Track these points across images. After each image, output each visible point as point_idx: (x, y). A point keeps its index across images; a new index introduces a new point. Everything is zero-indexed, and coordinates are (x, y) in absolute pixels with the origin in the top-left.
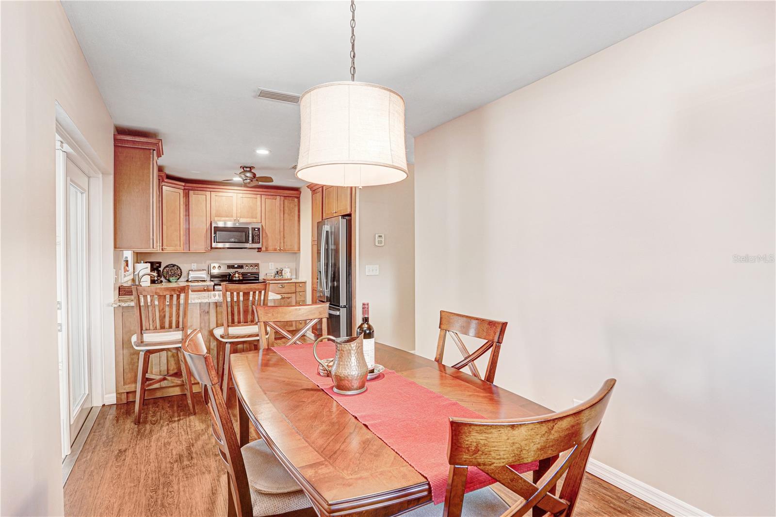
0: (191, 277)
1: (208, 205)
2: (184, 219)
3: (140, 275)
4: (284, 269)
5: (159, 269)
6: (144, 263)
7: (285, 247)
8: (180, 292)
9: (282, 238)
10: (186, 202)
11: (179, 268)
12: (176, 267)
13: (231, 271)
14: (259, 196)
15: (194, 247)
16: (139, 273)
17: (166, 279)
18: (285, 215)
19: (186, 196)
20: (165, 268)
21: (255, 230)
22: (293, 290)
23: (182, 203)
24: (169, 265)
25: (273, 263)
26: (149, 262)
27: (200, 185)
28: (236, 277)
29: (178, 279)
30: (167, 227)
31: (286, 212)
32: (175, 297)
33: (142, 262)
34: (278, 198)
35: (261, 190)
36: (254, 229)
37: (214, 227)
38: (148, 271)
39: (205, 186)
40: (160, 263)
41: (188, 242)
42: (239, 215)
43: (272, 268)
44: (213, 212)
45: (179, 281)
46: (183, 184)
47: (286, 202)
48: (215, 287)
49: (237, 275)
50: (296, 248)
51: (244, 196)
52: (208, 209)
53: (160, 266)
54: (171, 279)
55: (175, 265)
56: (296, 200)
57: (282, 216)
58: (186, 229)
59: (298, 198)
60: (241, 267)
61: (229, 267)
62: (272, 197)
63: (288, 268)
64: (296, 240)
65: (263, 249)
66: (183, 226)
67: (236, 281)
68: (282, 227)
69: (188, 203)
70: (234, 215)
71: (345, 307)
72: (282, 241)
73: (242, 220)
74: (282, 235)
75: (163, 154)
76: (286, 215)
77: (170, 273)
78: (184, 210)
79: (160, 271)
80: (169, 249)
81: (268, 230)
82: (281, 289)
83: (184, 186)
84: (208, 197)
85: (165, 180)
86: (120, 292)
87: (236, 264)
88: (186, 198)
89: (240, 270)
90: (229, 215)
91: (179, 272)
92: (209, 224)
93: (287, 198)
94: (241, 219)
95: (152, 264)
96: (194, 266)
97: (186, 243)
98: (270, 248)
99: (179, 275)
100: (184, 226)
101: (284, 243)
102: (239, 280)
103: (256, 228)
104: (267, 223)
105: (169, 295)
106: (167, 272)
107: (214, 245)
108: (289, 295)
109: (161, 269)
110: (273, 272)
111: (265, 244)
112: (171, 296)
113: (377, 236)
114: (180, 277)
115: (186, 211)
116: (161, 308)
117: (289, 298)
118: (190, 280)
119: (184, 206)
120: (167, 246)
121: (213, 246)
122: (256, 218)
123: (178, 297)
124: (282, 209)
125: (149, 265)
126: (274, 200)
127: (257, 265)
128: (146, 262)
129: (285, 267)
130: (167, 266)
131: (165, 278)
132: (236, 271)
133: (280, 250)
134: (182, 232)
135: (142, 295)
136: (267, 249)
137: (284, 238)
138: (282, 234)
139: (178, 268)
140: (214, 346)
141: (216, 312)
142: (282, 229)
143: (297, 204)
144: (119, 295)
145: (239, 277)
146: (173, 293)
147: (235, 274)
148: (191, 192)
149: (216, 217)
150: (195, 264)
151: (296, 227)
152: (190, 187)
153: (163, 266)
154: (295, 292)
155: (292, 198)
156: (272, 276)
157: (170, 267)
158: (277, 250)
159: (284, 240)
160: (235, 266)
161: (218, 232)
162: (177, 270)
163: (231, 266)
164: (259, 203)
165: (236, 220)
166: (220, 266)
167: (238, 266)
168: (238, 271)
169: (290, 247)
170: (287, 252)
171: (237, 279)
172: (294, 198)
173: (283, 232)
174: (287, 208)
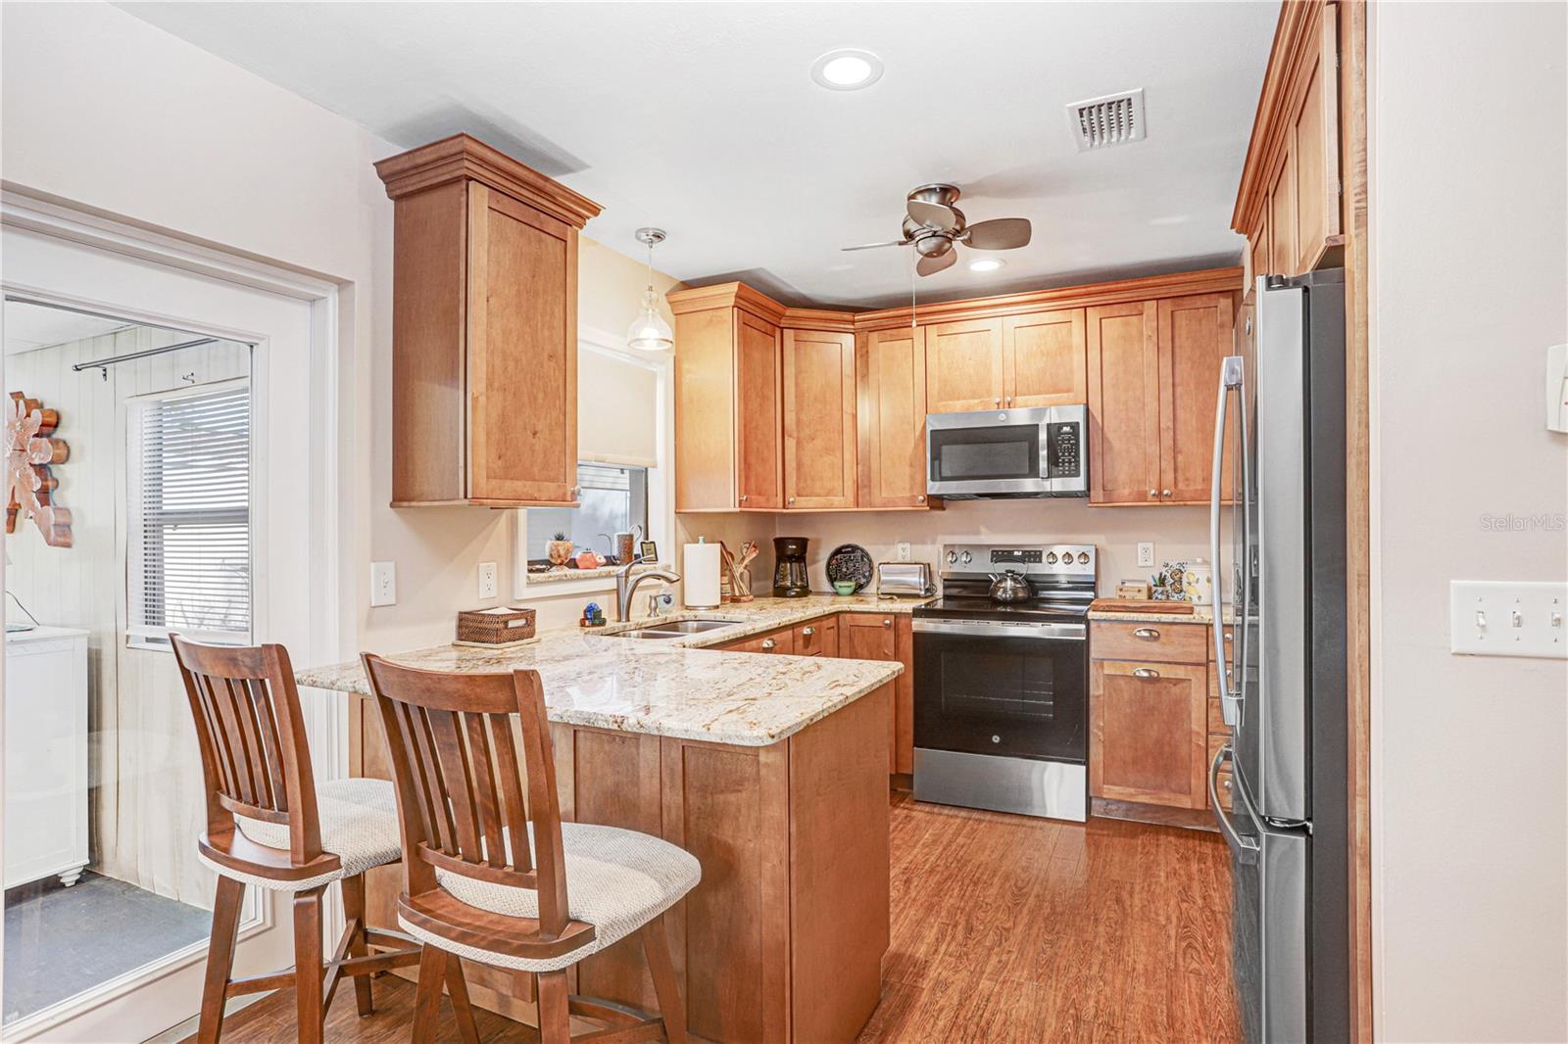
0: (886, 582)
1: (920, 370)
3: (631, 578)
4: (1189, 569)
6: (705, 542)
7: (1181, 485)
9: (1168, 457)
10: (861, 365)
11: (867, 554)
12: (859, 554)
13: (996, 568)
14: (1076, 316)
16: (627, 572)
17: (833, 585)
18: (1178, 367)
19: (861, 348)
20: (832, 554)
21: (1060, 430)
22: (1197, 652)
24: (844, 547)
25: (1150, 545)
28: (1005, 590)
29: (863, 587)
31: (1184, 354)
33: (701, 538)
34: (1150, 307)
36: (1054, 430)
37: (933, 432)
41: (868, 483)
42: (1010, 387)
44: (935, 385)
46: (849, 316)
47: (1182, 318)
48: (915, 620)
49: (1009, 583)
51: (1029, 318)
52: (919, 376)
53: (805, 552)
55: (858, 548)
56: (1226, 302)
57: (1166, 371)
59: (1233, 294)
61: (1001, 555)
62: (1125, 309)
63: (1203, 563)
65: (1097, 495)
67: (1005, 603)
68: (1167, 413)
69: (866, 370)
70: (996, 388)
72: (1168, 466)
74: (1167, 441)
76: (1183, 367)
77: (844, 570)
81: (1114, 429)
82: (1144, 645)
83: (853, 323)
84: (919, 344)
88: (861, 356)
89: (1022, 568)
90: (978, 392)
91: (866, 567)
92: (921, 425)
93: (1187, 302)
96: (904, 550)
97: (864, 487)
98: (1124, 491)
99: (864, 577)
101: (1175, 470)
102: (1015, 602)
103: (1066, 424)
104: (1108, 407)
106: (838, 567)
107: (934, 486)
108: (1180, 672)
110: (1149, 577)
111: (1099, 479)
117: (1177, 681)
118: (880, 592)
119: (858, 379)
120: (798, 496)
121: (929, 491)
122: (1069, 391)
124: (1168, 347)
126: (1134, 319)
130: (838, 551)
131: (832, 582)
132: (1008, 571)
133: (1162, 496)
136: (1109, 497)
137: (1176, 452)
138: (1167, 437)
139: (864, 554)
142: (1167, 422)
143: (1229, 318)
145: (1014, 590)
147: (1004, 580)
148: (873, 337)
149: (941, 400)
150: (908, 546)
152: (868, 322)
154: (1204, 660)
155: (1204, 298)
156: (1139, 591)
157: (845, 552)
158: (1150, 498)
159: (1175, 458)
160: (1016, 553)
161: (945, 448)
162: (862, 560)
163: (1003, 552)
164: (1078, 339)
165: (1001, 406)
166: (969, 549)
167: (1024, 552)
168: (1012, 572)
169: (1199, 487)
170: (1185, 505)
171: (1009, 595)
172: (1213, 296)
173: (1172, 433)
174: (1187, 338)
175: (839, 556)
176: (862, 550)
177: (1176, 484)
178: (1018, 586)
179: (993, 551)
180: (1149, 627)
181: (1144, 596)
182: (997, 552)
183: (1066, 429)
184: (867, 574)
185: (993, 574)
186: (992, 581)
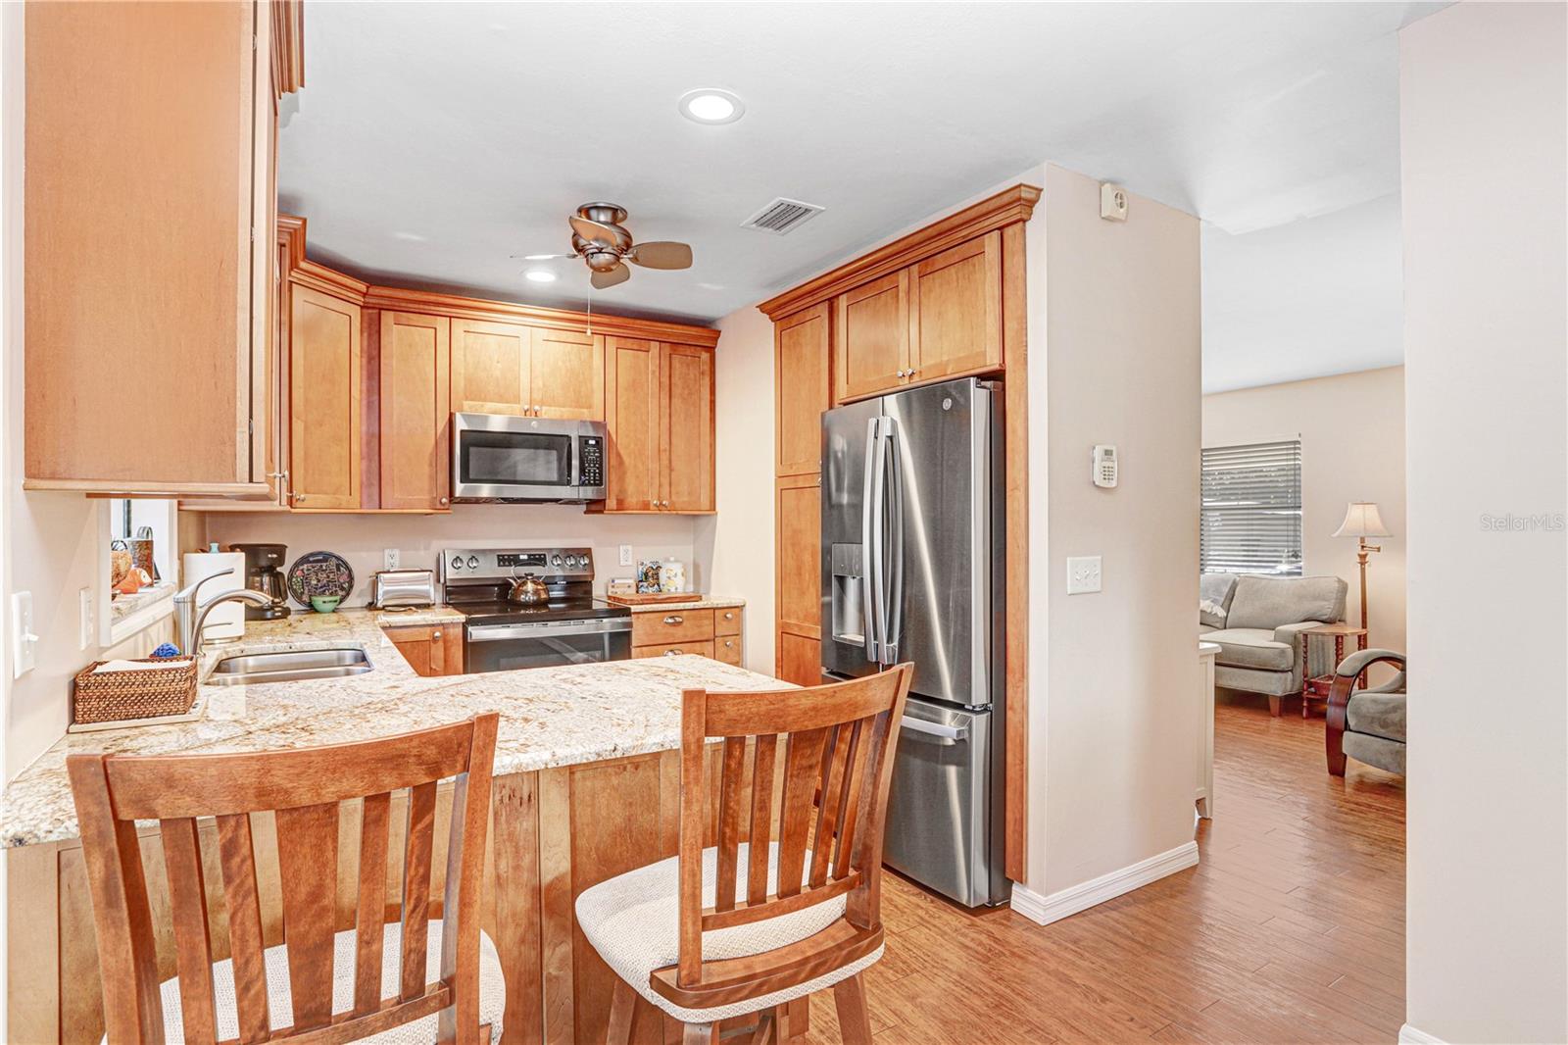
0: (385, 593)
1: (443, 362)
2: (364, 402)
3: (199, 603)
4: (664, 565)
5: (279, 569)
6: (221, 550)
7: (674, 498)
8: (436, 771)
9: (665, 472)
10: (369, 345)
11: (345, 563)
12: (334, 561)
13: (510, 572)
14: (597, 340)
15: (396, 495)
16: (194, 595)
17: (300, 601)
18: (673, 400)
19: (370, 325)
20: (297, 565)
21: (587, 442)
22: (707, 630)
23: (356, 349)
24: (312, 555)
25: (630, 547)
26: (243, 548)
27: (417, 296)
28: (527, 592)
29: (341, 601)
30: (306, 428)
31: (676, 391)
32: (401, 799)
33: (215, 546)
34: (654, 347)
35: (605, 319)
36: (584, 441)
37: (462, 431)
38: (237, 582)
39: (432, 298)
40: (280, 550)
41: (376, 483)
42: (537, 396)
43: (630, 563)
44: (459, 383)
45: (343, 605)
46: (362, 287)
47: (676, 360)
48: (470, 629)
49: (530, 586)
50: (705, 502)
51: (554, 335)
52: (443, 372)
53: (281, 561)
54: (318, 601)
55: (332, 555)
56: (705, 356)
57: (665, 402)
58: (370, 435)
59: (711, 350)
60: (538, 559)
61: (507, 559)
62: (636, 344)
63: (676, 561)
64: (706, 477)
65: (611, 503)
66: (359, 426)
67: (526, 605)
68: (665, 437)
69: (375, 353)
70: (525, 395)
71: (985, 709)
72: (665, 481)
73: (548, 412)
74: (665, 462)
75: (302, 86)
76: (677, 401)
77: (314, 582)
78: (365, 373)
79: (281, 574)
80: (311, 502)
81: (625, 446)
82: (672, 630)
83: (365, 295)
84: (443, 336)
85: (303, 265)
86: (79, 707)
87: (523, 551)
88: (370, 335)
89: (537, 571)
90: (506, 396)
91: (344, 578)
92: (443, 423)
93: (681, 349)
94: (544, 408)
95: (252, 551)
96: (392, 557)
97: (370, 485)
98: (632, 500)
99: (342, 589)
100: (364, 428)
101: (670, 485)
102: (537, 604)
103: (592, 438)
104: (621, 426)
105: (359, 802)
106: (306, 579)
107: (460, 489)
108: (697, 648)
109: (284, 570)
110: (633, 575)
111: (614, 488)
112: (378, 802)
113: (1098, 453)
114: (348, 594)
115: (370, 377)
116: (303, 891)
118: (380, 605)
119: (364, 360)
120: (306, 492)
121: (458, 493)
122: (590, 407)
123: (424, 801)
124: (665, 380)
125: (239, 560)
126: (642, 353)
127: (586, 553)
128: (233, 548)
129: (667, 560)
130: (304, 560)
131: (298, 597)
132: (525, 574)
133: (660, 506)
134: (355, 448)
135: (152, 814)
136: (621, 505)
137: (671, 470)
138: (665, 457)
139: (342, 564)
140: (562, 960)
141: (572, 795)
142: (665, 445)
143: (706, 368)
144: (73, 721)
145: (536, 592)
146: (387, 780)
147: (524, 583)
148: (388, 318)
149: (467, 399)
150: (396, 552)
151: (707, 439)
152: (382, 297)
153: (290, 559)
154: (712, 637)
155: (693, 348)
156: (629, 587)
157: (314, 561)
158: (652, 507)
159: (670, 475)
160: (522, 557)
161: (472, 450)
162: (338, 569)
163: (509, 556)
164: (598, 361)
165: (528, 413)
166: (474, 555)
167: (529, 556)
168: (532, 575)
169: (686, 499)
170: (677, 514)
171: (531, 598)
172: (699, 348)
173: (668, 453)
174: (680, 379)
175: (305, 567)
176: (338, 558)
177: (670, 497)
178: (539, 587)
179: (498, 556)
180: (673, 614)
181: (633, 590)
182: (503, 556)
183: (592, 442)
184: (346, 586)
185: (513, 578)
186: (511, 585)
